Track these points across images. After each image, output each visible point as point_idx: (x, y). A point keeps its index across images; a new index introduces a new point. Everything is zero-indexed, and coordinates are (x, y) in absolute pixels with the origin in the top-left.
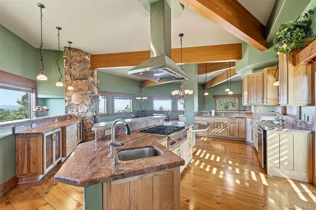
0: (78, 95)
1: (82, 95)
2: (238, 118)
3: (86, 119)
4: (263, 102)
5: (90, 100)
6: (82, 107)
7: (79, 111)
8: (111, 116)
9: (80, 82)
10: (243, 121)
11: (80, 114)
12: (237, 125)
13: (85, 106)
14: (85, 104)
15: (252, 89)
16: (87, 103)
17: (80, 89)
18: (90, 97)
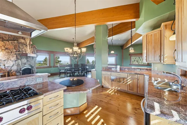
0: (5, 52)
1: (8, 52)
2: (137, 74)
3: (12, 72)
4: (160, 60)
5: (15, 57)
6: (8, 62)
7: (6, 66)
8: (52, 68)
9: (7, 43)
10: (141, 77)
11: (6, 68)
12: (136, 81)
13: (11, 62)
14: (10, 60)
15: (150, 47)
16: (13, 59)
17: (7, 48)
18: (16, 54)
